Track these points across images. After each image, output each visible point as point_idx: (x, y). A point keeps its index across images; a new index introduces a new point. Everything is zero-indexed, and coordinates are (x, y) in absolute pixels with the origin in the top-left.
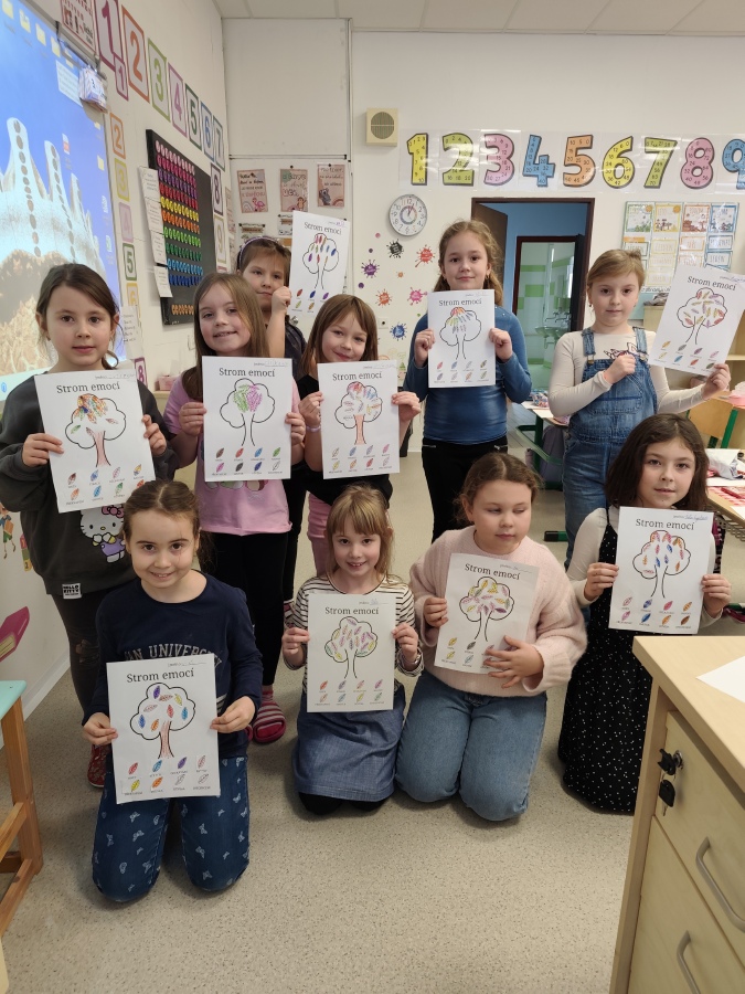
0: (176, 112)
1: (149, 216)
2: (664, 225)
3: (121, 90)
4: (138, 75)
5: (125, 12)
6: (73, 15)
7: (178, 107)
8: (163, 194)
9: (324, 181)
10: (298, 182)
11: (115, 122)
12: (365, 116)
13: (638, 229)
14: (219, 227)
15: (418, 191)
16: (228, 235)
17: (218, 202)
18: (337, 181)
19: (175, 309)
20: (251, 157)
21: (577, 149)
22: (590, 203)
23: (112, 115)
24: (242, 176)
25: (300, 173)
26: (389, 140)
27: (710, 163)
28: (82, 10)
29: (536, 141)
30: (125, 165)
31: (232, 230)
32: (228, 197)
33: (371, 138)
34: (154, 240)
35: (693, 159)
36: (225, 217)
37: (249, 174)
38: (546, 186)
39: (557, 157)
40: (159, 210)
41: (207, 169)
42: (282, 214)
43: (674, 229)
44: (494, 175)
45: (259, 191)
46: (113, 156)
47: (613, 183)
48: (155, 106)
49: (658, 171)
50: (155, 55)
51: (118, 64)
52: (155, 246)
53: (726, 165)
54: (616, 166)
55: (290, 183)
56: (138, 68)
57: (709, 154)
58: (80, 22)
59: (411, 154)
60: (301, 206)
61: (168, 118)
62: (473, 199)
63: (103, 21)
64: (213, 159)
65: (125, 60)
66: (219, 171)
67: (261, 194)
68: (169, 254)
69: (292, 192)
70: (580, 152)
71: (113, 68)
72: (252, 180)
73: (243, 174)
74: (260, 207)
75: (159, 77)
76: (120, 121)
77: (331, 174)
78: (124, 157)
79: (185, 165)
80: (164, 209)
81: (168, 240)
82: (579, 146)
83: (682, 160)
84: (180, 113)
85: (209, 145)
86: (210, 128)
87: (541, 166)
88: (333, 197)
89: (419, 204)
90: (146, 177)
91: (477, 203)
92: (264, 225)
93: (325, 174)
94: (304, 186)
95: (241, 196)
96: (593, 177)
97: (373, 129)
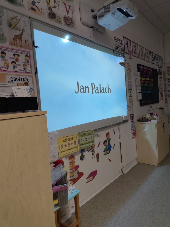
3: (130, 58)
5: (132, 42)
8: (141, 77)
14: (160, 81)
17: (160, 75)
19: (143, 102)
23: (127, 63)
28: (120, 45)
30: (130, 73)
31: (165, 81)
32: (164, 73)
40: (140, 81)
41: (156, 68)
48: (140, 58)
50: (141, 48)
52: (138, 89)
56: (136, 52)
61: (144, 60)
63: (126, 46)
64: (159, 66)
65: (132, 51)
66: (161, 68)
68: (142, 90)
71: (128, 54)
73: (168, 67)
75: (142, 52)
76: (130, 64)
79: (148, 69)
81: (142, 87)
84: (148, 58)
85: (158, 63)
86: (158, 59)
90: (136, 74)
95: (168, 72)
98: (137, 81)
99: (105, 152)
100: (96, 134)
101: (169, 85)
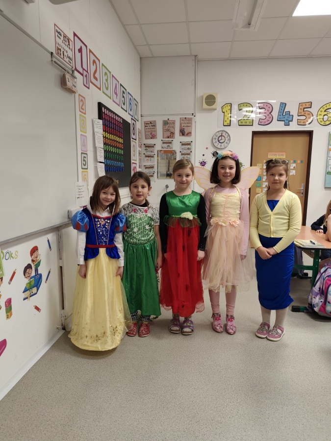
0: (115, 96)
1: (96, 140)
3: (85, 84)
5: (90, 51)
6: (62, 50)
7: (116, 94)
8: (105, 130)
9: (183, 125)
10: (171, 125)
11: (81, 98)
12: (202, 97)
14: (134, 146)
15: (227, 129)
16: (138, 149)
18: (189, 125)
20: (150, 115)
22: (310, 134)
23: (79, 95)
25: (172, 122)
26: (213, 107)
28: (67, 49)
29: (283, 105)
30: (85, 117)
31: (140, 147)
32: (139, 132)
33: (205, 106)
34: (98, 151)
36: (137, 141)
37: (149, 122)
38: (289, 125)
39: (294, 112)
40: (102, 138)
41: (129, 120)
42: (163, 139)
44: (263, 121)
46: (78, 113)
47: (322, 123)
48: (103, 92)
50: (105, 70)
51: (85, 73)
52: (98, 154)
54: (324, 115)
55: (167, 126)
56: (96, 75)
58: (66, 54)
59: (224, 112)
60: (172, 136)
61: (110, 98)
62: (253, 132)
63: (78, 55)
64: (132, 116)
65: (89, 72)
66: (135, 121)
67: (154, 131)
68: (105, 158)
69: (168, 130)
70: (305, 110)
71: (82, 75)
72: (150, 126)
73: (147, 123)
74: (153, 137)
75: (107, 80)
76: (84, 98)
77: (186, 122)
78: (85, 114)
79: (117, 118)
81: (105, 151)
82: (305, 108)
84: (117, 96)
85: (131, 110)
86: (132, 103)
87: (286, 116)
88: (186, 132)
89: (227, 135)
90: (96, 123)
91: (255, 134)
92: (155, 145)
93: (183, 122)
94: (173, 127)
95: (145, 132)
96: (312, 121)
97: (206, 102)
98: (96, 137)
99: (26, 293)
100: (5, 251)
101: (146, 156)
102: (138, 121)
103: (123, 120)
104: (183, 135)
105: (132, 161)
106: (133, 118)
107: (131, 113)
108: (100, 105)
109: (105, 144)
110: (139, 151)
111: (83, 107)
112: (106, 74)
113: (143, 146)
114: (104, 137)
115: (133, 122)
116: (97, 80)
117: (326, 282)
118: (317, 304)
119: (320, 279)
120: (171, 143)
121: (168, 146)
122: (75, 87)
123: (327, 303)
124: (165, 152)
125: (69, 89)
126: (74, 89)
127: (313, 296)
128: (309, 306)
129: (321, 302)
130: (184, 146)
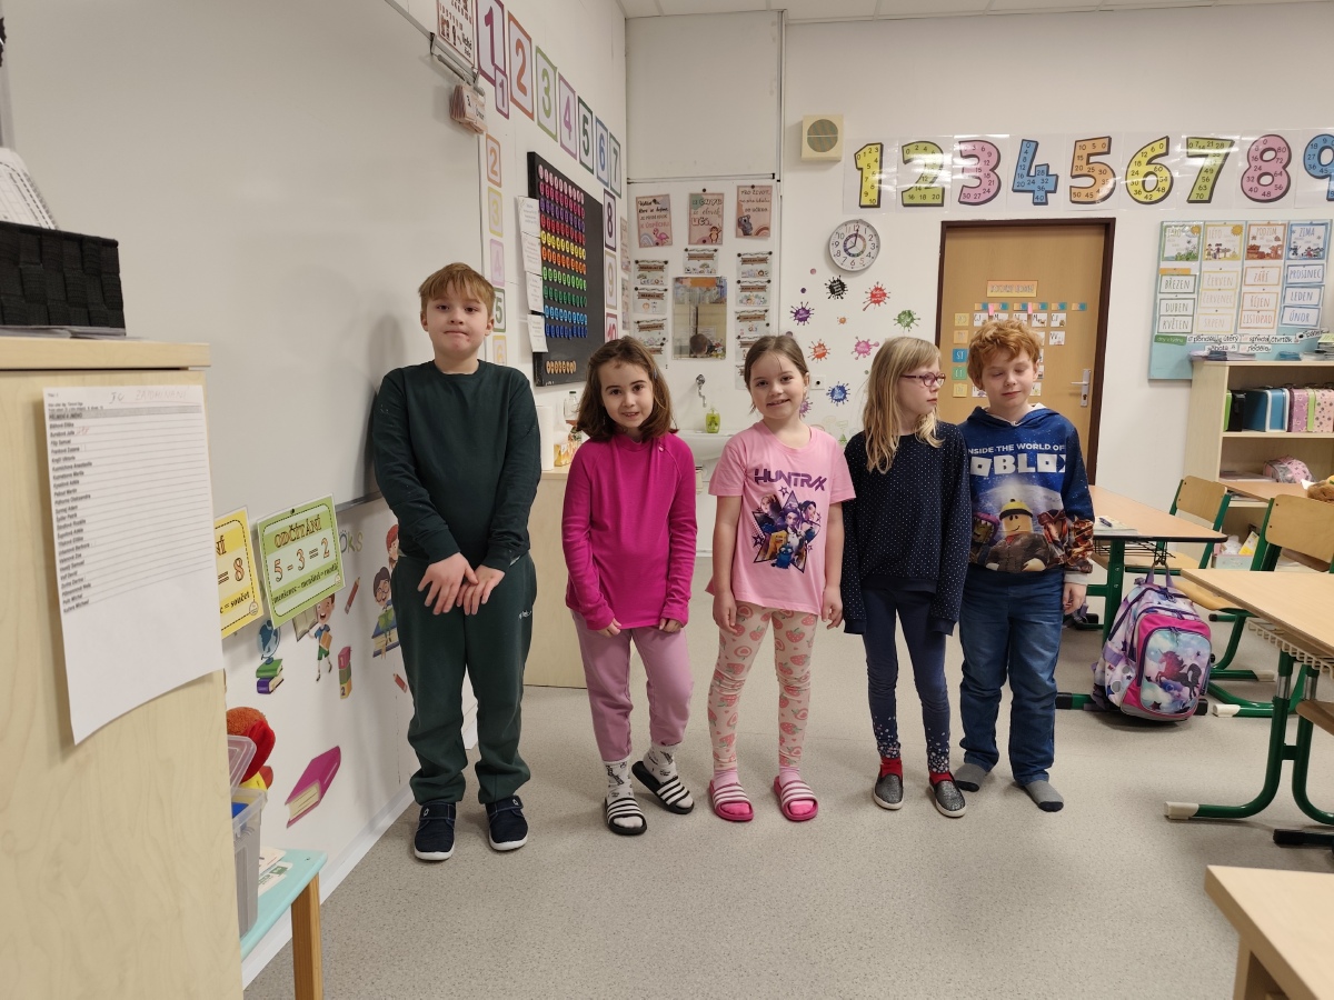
0: (565, 130)
1: (524, 253)
2: (1217, 252)
3: (500, 107)
4: (522, 89)
5: (511, 18)
6: (451, 24)
7: (568, 124)
8: (544, 228)
9: (745, 206)
10: (712, 208)
11: (491, 144)
12: (800, 125)
13: (1178, 258)
14: (610, 266)
15: (870, 216)
16: (621, 274)
17: (610, 235)
18: (761, 205)
19: (551, 367)
20: (653, 181)
21: (1089, 155)
22: (1106, 227)
23: (488, 137)
24: (643, 205)
25: (716, 197)
26: (831, 153)
27: (1285, 167)
28: (461, 19)
29: (1030, 147)
30: (499, 194)
31: (626, 269)
32: (623, 229)
33: (808, 152)
34: (529, 283)
35: (1259, 163)
36: (618, 254)
37: (650, 200)
38: (1046, 203)
39: (1061, 165)
40: (538, 248)
41: (599, 197)
42: (690, 247)
43: (1234, 257)
44: (972, 192)
45: (661, 220)
46: (486, 184)
47: (1141, 197)
48: (540, 124)
49: (1208, 180)
50: (543, 64)
51: (500, 77)
52: (530, 291)
53: (1309, 168)
54: (1147, 175)
55: (700, 210)
56: (522, 81)
57: (1284, 156)
58: (458, 33)
59: (861, 169)
60: (714, 237)
61: (555, 138)
62: (943, 222)
63: (484, 30)
64: (607, 184)
65: (508, 73)
66: (614, 198)
67: (664, 224)
68: (547, 300)
69: (703, 221)
70: (1092, 159)
71: (493, 82)
72: (654, 209)
73: (643, 201)
74: (662, 240)
75: (547, 90)
76: (498, 143)
77: (753, 197)
78: (499, 185)
79: (571, 192)
80: (544, 246)
81: (546, 283)
82: (1092, 154)
83: (1242, 165)
84: (570, 131)
85: (603, 168)
86: (605, 149)
87: (1038, 180)
88: (755, 224)
89: (869, 232)
90: (525, 207)
91: (949, 228)
92: (666, 262)
93: (746, 197)
94: (719, 213)
95: (640, 227)
96: (1113, 190)
97: (810, 141)
98: (525, 245)
99: (379, 639)
101: (643, 296)
102: (620, 196)
103: (586, 195)
104: (746, 233)
105: (607, 310)
106: (609, 190)
107: (604, 176)
108: (533, 159)
109: (545, 263)
110: (623, 280)
111: (496, 168)
112: (545, 73)
113: (633, 266)
114: (542, 245)
115: (609, 199)
116: (525, 94)
117: (1142, 627)
118: (1118, 685)
119: (1126, 619)
120: (710, 257)
121: (702, 266)
122: (482, 117)
123: (1145, 681)
124: (695, 282)
125: (470, 124)
126: (478, 123)
127: (1107, 665)
128: (1098, 692)
129: (1129, 678)
130: (748, 267)
